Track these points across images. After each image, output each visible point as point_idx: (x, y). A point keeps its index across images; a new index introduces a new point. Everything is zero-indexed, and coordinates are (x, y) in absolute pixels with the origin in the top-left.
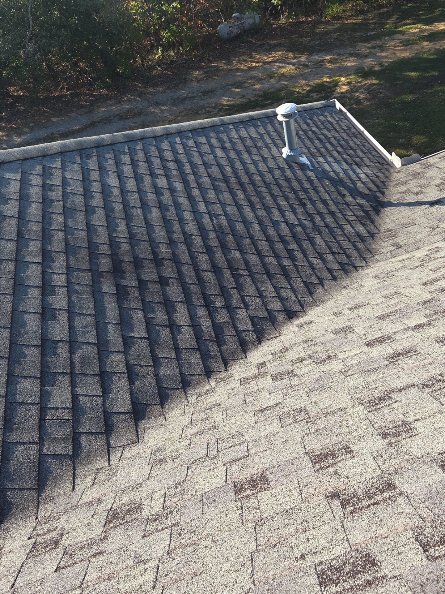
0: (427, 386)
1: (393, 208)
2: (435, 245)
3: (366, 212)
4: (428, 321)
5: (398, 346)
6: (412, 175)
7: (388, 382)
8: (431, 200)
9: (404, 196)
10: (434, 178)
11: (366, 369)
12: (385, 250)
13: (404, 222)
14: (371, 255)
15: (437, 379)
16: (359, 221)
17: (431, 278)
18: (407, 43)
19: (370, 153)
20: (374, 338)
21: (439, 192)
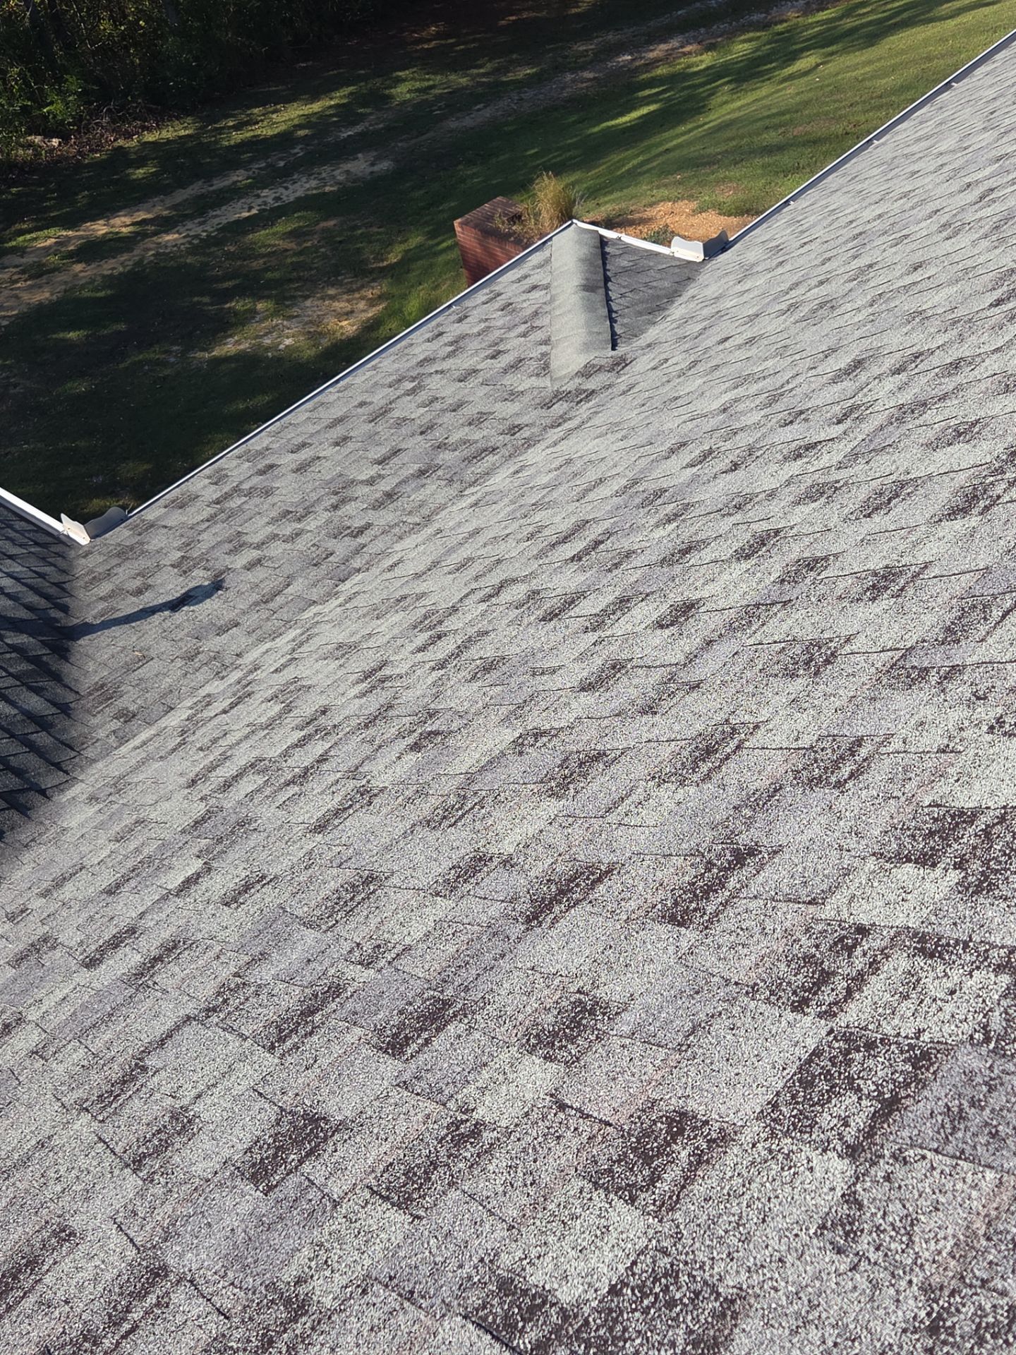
0: (214, 1010)
1: (95, 635)
2: (202, 692)
3: (35, 660)
4: (205, 863)
5: (149, 945)
6: (118, 555)
7: (137, 1034)
8: (171, 598)
9: (114, 603)
10: (164, 551)
11: (88, 1023)
12: (101, 734)
13: (128, 659)
14: (73, 754)
15: (232, 986)
16: (23, 684)
17: (202, 766)
18: (39, 272)
19: (11, 527)
20: (101, 942)
21: (182, 578)
